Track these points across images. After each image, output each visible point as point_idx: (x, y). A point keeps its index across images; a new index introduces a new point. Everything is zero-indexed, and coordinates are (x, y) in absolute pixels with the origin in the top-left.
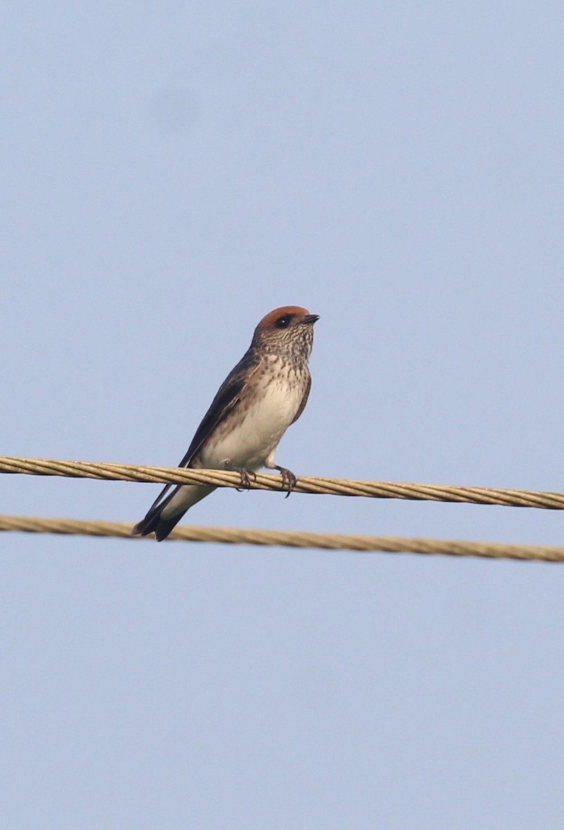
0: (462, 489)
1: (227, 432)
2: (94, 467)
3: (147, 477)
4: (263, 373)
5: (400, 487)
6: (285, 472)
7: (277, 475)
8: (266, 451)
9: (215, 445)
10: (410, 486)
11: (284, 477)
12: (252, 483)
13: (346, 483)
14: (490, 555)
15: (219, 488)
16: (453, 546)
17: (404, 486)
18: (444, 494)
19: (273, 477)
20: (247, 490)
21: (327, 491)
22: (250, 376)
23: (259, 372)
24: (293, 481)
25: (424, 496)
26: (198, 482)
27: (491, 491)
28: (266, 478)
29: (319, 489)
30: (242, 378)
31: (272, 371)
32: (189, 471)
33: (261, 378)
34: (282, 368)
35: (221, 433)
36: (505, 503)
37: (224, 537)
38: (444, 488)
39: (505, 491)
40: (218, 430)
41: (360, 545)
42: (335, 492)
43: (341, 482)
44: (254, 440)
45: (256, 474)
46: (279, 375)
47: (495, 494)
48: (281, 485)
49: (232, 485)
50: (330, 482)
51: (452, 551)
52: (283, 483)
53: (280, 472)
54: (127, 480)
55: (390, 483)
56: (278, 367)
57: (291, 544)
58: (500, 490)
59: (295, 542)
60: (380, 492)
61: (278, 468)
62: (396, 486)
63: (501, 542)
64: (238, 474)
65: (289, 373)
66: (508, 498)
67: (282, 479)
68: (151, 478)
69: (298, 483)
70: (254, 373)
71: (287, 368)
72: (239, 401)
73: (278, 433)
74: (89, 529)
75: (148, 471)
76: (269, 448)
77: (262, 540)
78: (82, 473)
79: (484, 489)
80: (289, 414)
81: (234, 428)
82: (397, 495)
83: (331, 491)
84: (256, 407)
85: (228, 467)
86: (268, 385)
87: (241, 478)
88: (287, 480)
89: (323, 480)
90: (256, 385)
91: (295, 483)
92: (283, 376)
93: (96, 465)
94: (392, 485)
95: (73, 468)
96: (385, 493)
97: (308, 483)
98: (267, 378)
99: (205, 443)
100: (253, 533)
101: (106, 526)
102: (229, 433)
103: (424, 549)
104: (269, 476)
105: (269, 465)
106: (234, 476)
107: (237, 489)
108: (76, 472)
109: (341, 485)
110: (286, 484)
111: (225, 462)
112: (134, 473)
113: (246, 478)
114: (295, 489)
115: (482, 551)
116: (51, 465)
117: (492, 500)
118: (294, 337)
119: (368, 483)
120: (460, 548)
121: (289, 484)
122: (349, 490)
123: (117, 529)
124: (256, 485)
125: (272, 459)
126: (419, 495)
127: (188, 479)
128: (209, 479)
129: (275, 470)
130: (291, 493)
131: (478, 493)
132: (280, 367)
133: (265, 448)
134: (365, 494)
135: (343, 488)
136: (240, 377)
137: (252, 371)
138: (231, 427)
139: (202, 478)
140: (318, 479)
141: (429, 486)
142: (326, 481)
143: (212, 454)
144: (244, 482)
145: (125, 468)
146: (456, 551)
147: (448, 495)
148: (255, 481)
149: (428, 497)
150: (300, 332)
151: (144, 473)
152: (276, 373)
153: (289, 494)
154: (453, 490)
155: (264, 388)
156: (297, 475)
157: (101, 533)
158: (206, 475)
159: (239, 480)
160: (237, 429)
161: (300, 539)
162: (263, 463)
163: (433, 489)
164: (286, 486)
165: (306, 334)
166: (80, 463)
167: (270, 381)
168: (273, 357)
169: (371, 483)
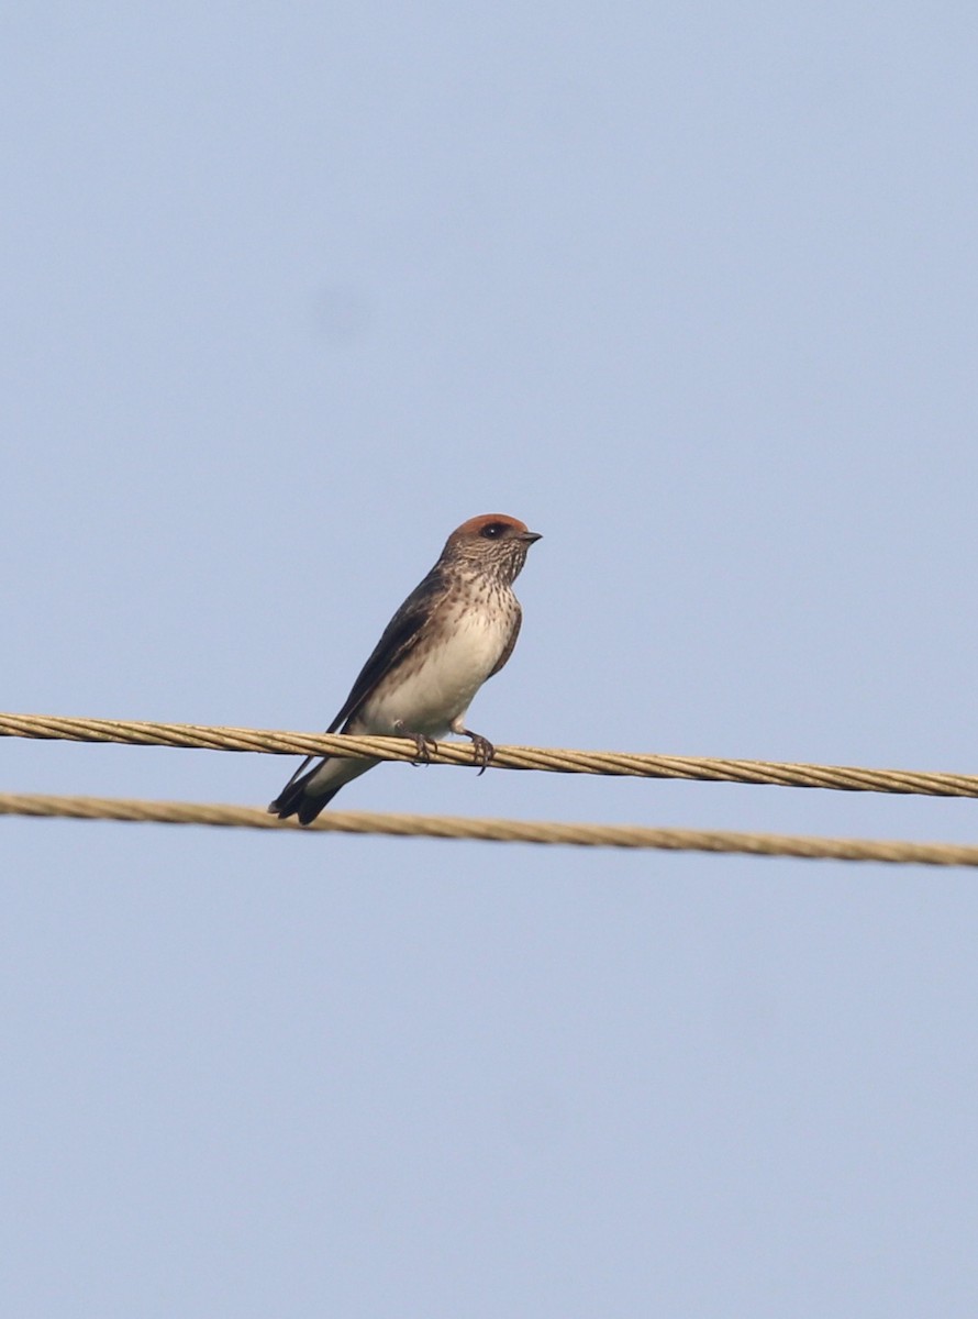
0: (724, 763)
1: (398, 682)
2: (214, 733)
3: (287, 747)
4: (455, 600)
5: (638, 760)
6: (479, 740)
7: (466, 744)
8: (453, 711)
10: (652, 759)
11: (477, 747)
12: (432, 756)
13: (562, 755)
14: (763, 851)
15: (384, 762)
16: (713, 838)
17: (644, 758)
18: (698, 770)
19: (461, 747)
20: (425, 765)
21: (537, 765)
22: (436, 606)
23: (449, 600)
24: (489, 753)
25: (671, 772)
27: (764, 765)
28: (452, 748)
29: (525, 763)
30: (425, 608)
31: (467, 595)
32: (345, 739)
33: (451, 608)
34: (481, 590)
36: (783, 782)
37: (393, 826)
38: (698, 762)
39: (783, 765)
40: (387, 679)
41: (582, 838)
42: (547, 767)
43: (555, 754)
45: (437, 742)
46: (476, 600)
47: (770, 770)
48: (472, 758)
49: (404, 757)
50: (540, 753)
51: (711, 846)
52: (475, 754)
53: (471, 739)
54: (259, 752)
55: (624, 754)
56: (475, 588)
57: (488, 836)
58: (776, 765)
59: (494, 834)
60: (610, 767)
61: (469, 734)
62: (632, 759)
63: (780, 833)
64: (413, 743)
65: (489, 595)
66: (787, 774)
67: (473, 749)
68: (293, 748)
69: (497, 755)
70: (443, 603)
71: (487, 590)
72: (419, 641)
73: (472, 686)
74: (208, 816)
75: (288, 738)
76: (457, 707)
77: (448, 831)
78: (196, 742)
79: (754, 763)
80: (487, 660)
81: (408, 676)
82: (633, 771)
83: (543, 766)
84: (441, 648)
85: (399, 733)
86: (461, 617)
87: (417, 748)
88: (481, 751)
89: (530, 751)
90: (444, 619)
91: (492, 754)
92: (482, 602)
93: (215, 730)
94: (626, 757)
95: (184, 734)
96: (618, 768)
97: (511, 754)
98: (459, 606)
99: (370, 696)
100: (438, 822)
101: (233, 812)
102: (401, 683)
103: (673, 843)
104: (456, 746)
105: (457, 729)
106: (407, 745)
107: (413, 764)
108: (188, 740)
109: (556, 757)
110: (480, 756)
111: (396, 726)
112: (269, 741)
113: (424, 748)
114: (492, 763)
115: (753, 845)
116: (153, 730)
117: (765, 778)
119: (593, 755)
120: (722, 840)
121: (484, 756)
122: (566, 764)
123: (246, 816)
124: (438, 757)
126: (663, 771)
127: (343, 750)
128: (372, 750)
129: (465, 737)
130: (487, 769)
131: (746, 769)
132: (478, 588)
133: (451, 707)
134: (590, 770)
135: (558, 762)
136: (422, 606)
137: (440, 597)
138: (405, 674)
139: (364, 748)
140: (524, 750)
141: (678, 759)
142: (535, 752)
143: (378, 711)
144: (421, 753)
145: (258, 735)
146: (717, 845)
147: (704, 771)
148: (436, 752)
149: (677, 774)
150: (512, 549)
151: (283, 741)
152: (473, 597)
153: (483, 770)
154: (711, 764)
155: (455, 621)
156: (495, 743)
157: (225, 821)
158: (369, 744)
159: (415, 751)
160: (412, 678)
161: (500, 830)
162: (448, 726)
163: (684, 762)
164: (479, 759)
166: (193, 728)
167: (464, 611)
168: (468, 576)
169: (598, 755)
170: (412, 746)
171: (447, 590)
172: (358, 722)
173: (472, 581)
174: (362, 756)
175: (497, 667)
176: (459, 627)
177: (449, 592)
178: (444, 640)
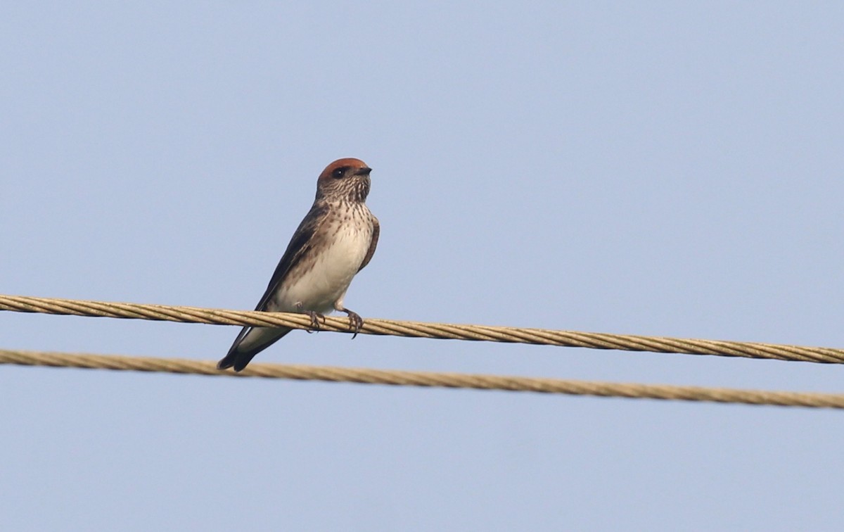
0: (518, 330)
1: (298, 276)
2: (174, 310)
3: (223, 320)
5: (460, 328)
6: (352, 315)
7: (344, 318)
8: (336, 294)
9: (288, 288)
10: (469, 328)
11: (351, 320)
12: (321, 326)
13: (409, 325)
14: (544, 390)
16: (510, 381)
17: (463, 327)
18: (501, 335)
19: (341, 320)
20: (316, 332)
21: (392, 332)
22: (319, 225)
23: (328, 221)
24: (359, 324)
25: (482, 337)
26: (271, 325)
27: (545, 332)
28: (335, 320)
29: (384, 331)
30: (312, 227)
32: (262, 314)
33: (330, 226)
34: (347, 211)
35: (294, 277)
36: (558, 343)
37: (297, 374)
38: (500, 330)
39: (557, 332)
40: (291, 275)
41: (424, 381)
42: (398, 333)
43: (403, 325)
44: (324, 284)
45: (325, 316)
47: (548, 335)
48: (348, 327)
49: (303, 327)
50: (394, 324)
51: (509, 387)
52: (350, 325)
53: (347, 314)
54: (205, 323)
55: (450, 325)
56: (343, 211)
57: (359, 380)
58: (553, 332)
59: (363, 378)
60: (441, 333)
61: (346, 311)
62: (456, 327)
63: (556, 378)
64: (308, 317)
66: (560, 338)
67: (349, 321)
68: (227, 321)
69: (365, 325)
70: (323, 223)
72: (309, 248)
73: (348, 277)
74: (170, 366)
75: (224, 314)
76: (339, 291)
77: (332, 377)
78: (162, 316)
79: (538, 330)
80: (358, 258)
81: (305, 272)
82: (456, 336)
83: (395, 333)
84: (325, 253)
85: (299, 310)
86: (337, 232)
87: (311, 321)
88: (354, 323)
89: (387, 322)
90: (325, 233)
91: (362, 324)
92: (349, 219)
93: (175, 308)
94: (452, 327)
95: (154, 311)
96: (446, 334)
97: (374, 325)
98: (335, 225)
99: (279, 286)
100: (325, 371)
101: (187, 364)
102: (301, 277)
103: (484, 384)
104: (337, 319)
105: (338, 308)
106: (304, 319)
107: (308, 331)
108: (157, 315)
109: (405, 327)
110: (353, 326)
111: (297, 305)
112: (212, 316)
113: (316, 321)
114: (361, 331)
115: (537, 386)
116: (134, 308)
117: (546, 341)
118: (349, 188)
119: (429, 325)
120: (517, 383)
121: (356, 326)
122: (411, 331)
123: (196, 367)
124: (325, 327)
125: (341, 303)
126: (477, 336)
127: (261, 322)
128: (281, 322)
129: (343, 313)
130: (358, 335)
131: (533, 334)
133: (335, 292)
134: (428, 335)
135: (406, 330)
136: (310, 226)
137: (321, 219)
138: (302, 272)
139: (275, 320)
140: (383, 322)
141: (486, 327)
142: (390, 323)
143: (285, 296)
144: (314, 324)
145: (203, 312)
146: (514, 386)
147: (504, 336)
148: (324, 323)
149: (486, 338)
150: (353, 183)
151: (221, 316)
152: (342, 217)
153: (355, 336)
154: (509, 331)
155: (333, 235)
156: (363, 318)
157: (182, 370)
158: (279, 318)
159: (309, 323)
160: (308, 273)
161: (367, 376)
162: (332, 305)
163: (491, 330)
164: (353, 328)
165: (359, 184)
166: (160, 307)
167: (339, 227)
169: (432, 325)
170: (308, 319)
171: (326, 214)
172: (273, 303)
173: (340, 206)
174: (274, 326)
175: (365, 263)
176: (336, 238)
177: (328, 215)
178: (327, 247)
